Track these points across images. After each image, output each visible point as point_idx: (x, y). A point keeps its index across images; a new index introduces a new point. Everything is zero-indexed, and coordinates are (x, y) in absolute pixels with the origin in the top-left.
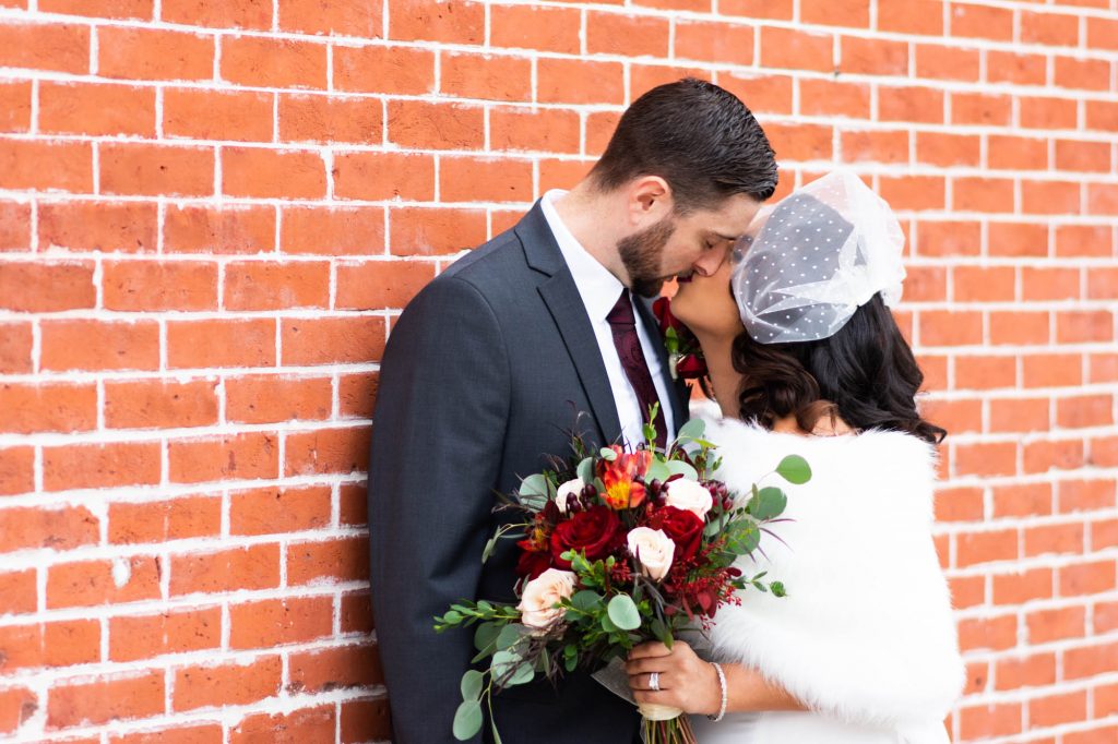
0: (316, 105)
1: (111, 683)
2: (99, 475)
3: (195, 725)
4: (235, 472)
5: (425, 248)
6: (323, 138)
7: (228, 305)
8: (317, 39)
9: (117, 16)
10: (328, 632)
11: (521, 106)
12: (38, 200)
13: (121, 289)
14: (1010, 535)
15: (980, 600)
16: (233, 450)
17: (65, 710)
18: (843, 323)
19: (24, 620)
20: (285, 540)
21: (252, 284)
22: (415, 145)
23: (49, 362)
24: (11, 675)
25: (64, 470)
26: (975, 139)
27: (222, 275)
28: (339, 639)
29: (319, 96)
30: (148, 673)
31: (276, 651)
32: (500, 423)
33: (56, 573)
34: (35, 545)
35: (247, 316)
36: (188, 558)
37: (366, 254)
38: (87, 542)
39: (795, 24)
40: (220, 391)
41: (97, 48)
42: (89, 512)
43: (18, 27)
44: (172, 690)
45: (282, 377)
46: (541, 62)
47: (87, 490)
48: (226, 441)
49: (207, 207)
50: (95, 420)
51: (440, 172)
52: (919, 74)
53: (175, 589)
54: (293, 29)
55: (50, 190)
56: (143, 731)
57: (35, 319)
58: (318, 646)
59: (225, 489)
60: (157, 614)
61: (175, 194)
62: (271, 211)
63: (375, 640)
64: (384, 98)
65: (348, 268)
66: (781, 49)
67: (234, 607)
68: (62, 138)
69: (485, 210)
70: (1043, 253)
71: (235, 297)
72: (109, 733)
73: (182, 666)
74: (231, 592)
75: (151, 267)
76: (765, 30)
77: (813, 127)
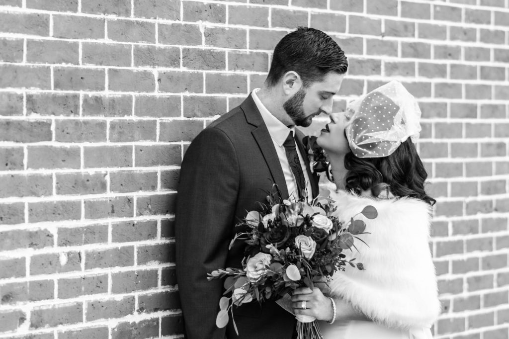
0: (150, 50)
1: (59, 308)
2: (53, 215)
3: (96, 327)
4: (114, 214)
5: (199, 114)
6: (154, 65)
7: (111, 140)
8: (151, 20)
9: (62, 10)
10: (156, 285)
11: (242, 51)
12: (26, 93)
13: (64, 132)
14: (460, 242)
15: (447, 272)
16: (113, 204)
17: (38, 320)
18: (395, 150)
19: (20, 280)
20: (136, 244)
21: (121, 130)
22: (195, 68)
23: (31, 165)
24: (14, 305)
25: (38, 213)
26: (445, 66)
27: (108, 126)
28: (161, 289)
29: (152, 46)
30: (76, 304)
31: (132, 294)
32: (235, 193)
33: (34, 259)
34: (25, 247)
35: (120, 144)
36: (93, 252)
37: (172, 117)
38: (48, 245)
39: (364, 14)
40: (108, 178)
41: (53, 24)
42: (49, 232)
43: (17, 15)
44: (86, 312)
45: (135, 172)
46: (251, 31)
47: (48, 222)
48: (110, 200)
49: (102, 96)
50: (52, 191)
51: (206, 80)
52: (420, 37)
53: (87, 266)
54: (140, 16)
55: (32, 88)
56: (73, 330)
57: (25, 146)
58: (151, 292)
59: (110, 221)
60: (80, 277)
61: (88, 90)
62: (130, 98)
63: (177, 289)
64: (181, 47)
65: (165, 123)
66: (358, 25)
67: (113, 274)
68: (37, 65)
69: (226, 97)
70: (475, 117)
71: (114, 136)
72: (58, 331)
73: (91, 301)
74: (113, 268)
75: (77, 123)
76: (351, 17)
77: (372, 60)
